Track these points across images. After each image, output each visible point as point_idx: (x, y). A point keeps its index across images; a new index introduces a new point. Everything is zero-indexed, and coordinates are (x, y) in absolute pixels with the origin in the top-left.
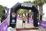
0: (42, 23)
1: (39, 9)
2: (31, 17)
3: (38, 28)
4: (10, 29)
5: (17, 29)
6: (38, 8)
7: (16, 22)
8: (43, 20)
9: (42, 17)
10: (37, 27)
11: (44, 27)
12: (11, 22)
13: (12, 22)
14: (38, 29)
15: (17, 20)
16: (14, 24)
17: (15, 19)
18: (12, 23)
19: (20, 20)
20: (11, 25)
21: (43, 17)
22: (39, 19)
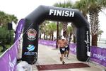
0: (96, 53)
1: (89, 20)
2: (70, 39)
3: (87, 63)
4: (23, 67)
5: (39, 67)
6: (89, 18)
7: (36, 50)
8: (99, 45)
9: (96, 40)
10: (84, 63)
11: (102, 62)
12: (25, 49)
13: (28, 51)
14: (89, 66)
15: (40, 46)
16: (33, 56)
17: (35, 43)
18: (28, 54)
19: (47, 47)
20: (25, 58)
21: (99, 38)
22: (89, 44)
